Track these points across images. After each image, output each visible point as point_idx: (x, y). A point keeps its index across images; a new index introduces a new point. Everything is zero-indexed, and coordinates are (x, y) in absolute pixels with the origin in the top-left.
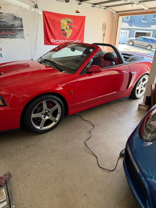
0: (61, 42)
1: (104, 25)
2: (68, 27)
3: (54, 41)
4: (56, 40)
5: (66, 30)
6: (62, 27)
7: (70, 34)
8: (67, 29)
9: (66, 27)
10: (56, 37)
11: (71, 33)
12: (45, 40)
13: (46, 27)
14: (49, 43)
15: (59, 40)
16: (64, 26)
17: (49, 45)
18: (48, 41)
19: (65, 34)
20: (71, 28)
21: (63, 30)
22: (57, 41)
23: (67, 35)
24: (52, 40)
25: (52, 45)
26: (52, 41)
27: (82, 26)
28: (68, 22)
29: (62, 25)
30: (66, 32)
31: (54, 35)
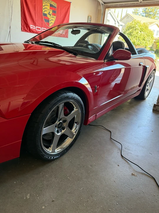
0: (42, 30)
1: (89, 17)
2: (51, 12)
3: (34, 27)
4: (36, 27)
5: (48, 16)
6: (43, 10)
7: (53, 22)
8: (50, 15)
9: (48, 11)
10: (36, 23)
11: (54, 20)
12: (22, 25)
13: (24, 7)
14: (28, 29)
15: (40, 28)
16: (46, 9)
17: (27, 32)
18: (26, 26)
19: (48, 20)
20: (54, 14)
21: (45, 15)
22: (38, 29)
23: (50, 22)
24: (31, 25)
25: (31, 32)
26: (31, 28)
27: (67, 14)
28: (51, 5)
29: (44, 7)
30: (49, 19)
31: (35, 20)
